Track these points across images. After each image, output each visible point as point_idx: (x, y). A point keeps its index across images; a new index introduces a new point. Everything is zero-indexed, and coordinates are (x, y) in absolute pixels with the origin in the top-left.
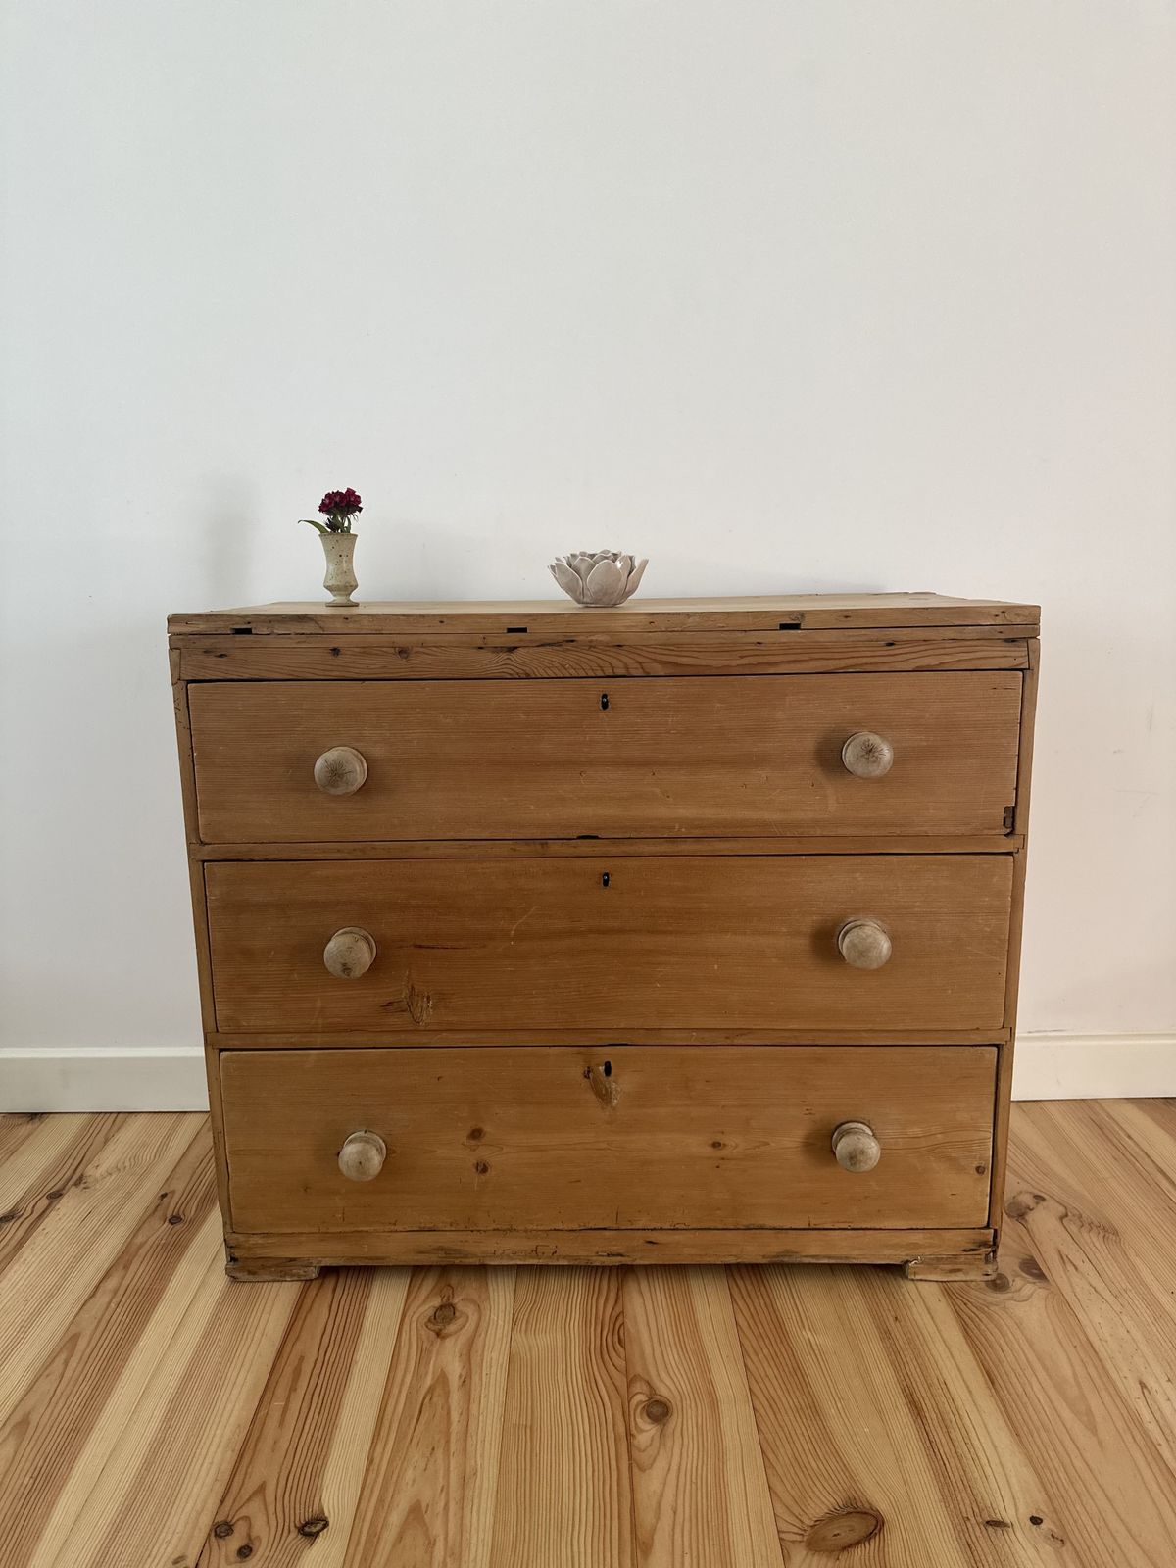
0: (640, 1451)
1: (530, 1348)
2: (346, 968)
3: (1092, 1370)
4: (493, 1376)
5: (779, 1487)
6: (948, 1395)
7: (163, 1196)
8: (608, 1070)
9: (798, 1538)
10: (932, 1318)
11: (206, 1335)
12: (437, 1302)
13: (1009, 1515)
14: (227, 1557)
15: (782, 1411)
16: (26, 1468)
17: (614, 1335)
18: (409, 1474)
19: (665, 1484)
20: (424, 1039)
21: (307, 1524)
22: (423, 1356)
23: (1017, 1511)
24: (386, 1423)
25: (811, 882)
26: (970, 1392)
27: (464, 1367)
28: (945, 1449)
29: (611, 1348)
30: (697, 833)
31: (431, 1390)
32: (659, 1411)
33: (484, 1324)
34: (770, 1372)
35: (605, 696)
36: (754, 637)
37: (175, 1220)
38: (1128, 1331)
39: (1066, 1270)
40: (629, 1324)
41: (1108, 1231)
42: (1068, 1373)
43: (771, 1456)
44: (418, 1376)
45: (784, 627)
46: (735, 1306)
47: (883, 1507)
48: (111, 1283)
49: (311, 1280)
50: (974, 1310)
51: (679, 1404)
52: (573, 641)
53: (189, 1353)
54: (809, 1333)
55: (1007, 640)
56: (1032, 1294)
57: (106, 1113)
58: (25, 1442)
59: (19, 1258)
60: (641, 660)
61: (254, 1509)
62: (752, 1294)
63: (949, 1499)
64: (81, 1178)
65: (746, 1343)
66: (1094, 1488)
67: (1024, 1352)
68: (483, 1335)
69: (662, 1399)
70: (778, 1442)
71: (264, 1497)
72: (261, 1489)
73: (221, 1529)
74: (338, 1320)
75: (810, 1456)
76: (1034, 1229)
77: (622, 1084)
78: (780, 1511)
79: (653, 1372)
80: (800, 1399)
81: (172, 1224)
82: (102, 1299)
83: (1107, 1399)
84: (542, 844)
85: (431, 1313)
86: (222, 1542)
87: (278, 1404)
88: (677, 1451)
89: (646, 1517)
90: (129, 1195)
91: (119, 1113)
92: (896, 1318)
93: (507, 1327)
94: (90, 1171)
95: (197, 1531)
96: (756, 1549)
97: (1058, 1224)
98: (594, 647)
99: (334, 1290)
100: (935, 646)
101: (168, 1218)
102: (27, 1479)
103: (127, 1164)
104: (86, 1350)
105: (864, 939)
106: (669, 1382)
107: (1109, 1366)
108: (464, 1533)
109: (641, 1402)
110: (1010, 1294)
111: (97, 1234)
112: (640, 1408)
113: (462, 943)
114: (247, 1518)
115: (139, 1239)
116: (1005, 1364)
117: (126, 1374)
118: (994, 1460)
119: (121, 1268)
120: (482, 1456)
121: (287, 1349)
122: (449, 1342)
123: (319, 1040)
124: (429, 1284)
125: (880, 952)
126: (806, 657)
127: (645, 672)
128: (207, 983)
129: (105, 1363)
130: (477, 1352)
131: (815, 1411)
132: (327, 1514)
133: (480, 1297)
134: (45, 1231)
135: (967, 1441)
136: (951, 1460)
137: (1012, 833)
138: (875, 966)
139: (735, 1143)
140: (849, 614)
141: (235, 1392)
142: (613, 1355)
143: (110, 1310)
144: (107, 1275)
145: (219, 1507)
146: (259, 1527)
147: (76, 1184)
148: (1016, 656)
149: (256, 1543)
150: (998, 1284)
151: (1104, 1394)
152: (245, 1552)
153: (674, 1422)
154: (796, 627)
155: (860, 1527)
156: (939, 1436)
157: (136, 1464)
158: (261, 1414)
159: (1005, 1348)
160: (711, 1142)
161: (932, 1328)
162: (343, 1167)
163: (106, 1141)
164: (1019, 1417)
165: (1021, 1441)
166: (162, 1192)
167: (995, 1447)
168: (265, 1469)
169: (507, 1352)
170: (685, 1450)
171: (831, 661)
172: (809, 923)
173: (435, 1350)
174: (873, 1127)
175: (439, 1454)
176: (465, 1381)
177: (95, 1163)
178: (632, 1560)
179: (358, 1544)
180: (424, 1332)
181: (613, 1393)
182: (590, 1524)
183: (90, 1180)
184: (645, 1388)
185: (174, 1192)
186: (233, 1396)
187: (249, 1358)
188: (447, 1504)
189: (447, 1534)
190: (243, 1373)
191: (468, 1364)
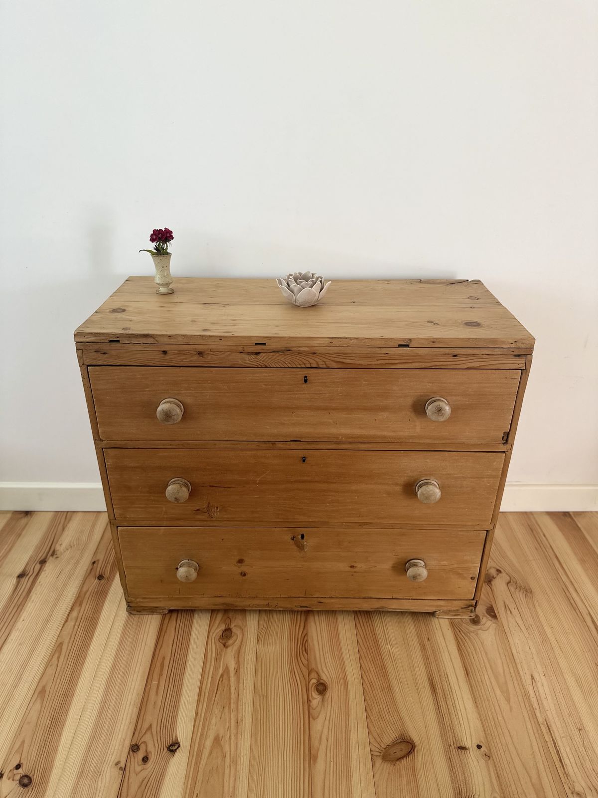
0: (313, 709)
1: (265, 654)
2: (176, 499)
3: (512, 669)
4: (249, 669)
5: (372, 729)
6: (448, 681)
7: (94, 563)
8: (303, 537)
9: (379, 754)
10: (444, 639)
11: (121, 643)
12: (223, 627)
13: (467, 743)
14: (138, 762)
15: (376, 689)
16: (47, 715)
17: (302, 647)
18: (214, 721)
19: (323, 727)
20: (215, 524)
21: (171, 745)
22: (218, 656)
23: (472, 741)
24: (203, 694)
25: (405, 463)
26: (458, 680)
27: (236, 664)
28: (444, 709)
29: (301, 654)
30: (350, 440)
31: (222, 676)
32: (322, 688)
33: (244, 641)
34: (371, 669)
35: (306, 377)
36: (384, 351)
37: (100, 577)
38: (530, 648)
39: (506, 614)
40: (309, 641)
41: (528, 591)
42: (501, 671)
43: (370, 713)
44: (216, 668)
45: (400, 346)
46: (357, 631)
47: (416, 739)
48: (74, 614)
49: (166, 614)
50: (463, 634)
51: (331, 686)
52: (290, 350)
53: (114, 653)
54: (389, 647)
55: (515, 356)
56: (489, 627)
57: (62, 512)
58: (45, 702)
59: (30, 599)
60: (325, 360)
61: (147, 738)
62: (365, 624)
63: (444, 735)
64: (54, 551)
65: (360, 650)
66: (506, 731)
67: (483, 658)
68: (244, 646)
69: (323, 682)
70: (373, 705)
71: (151, 731)
72: (150, 726)
73: (135, 748)
74: (179, 636)
75: (386, 713)
76: (495, 589)
77: (309, 543)
78: (372, 740)
79: (320, 668)
80: (383, 682)
81: (99, 580)
82: (71, 623)
83: (516, 685)
84: (273, 444)
85: (221, 633)
86: (135, 754)
87: (155, 683)
88: (329, 709)
89: (315, 743)
90: (77, 562)
91: (68, 512)
92: (428, 639)
93: (255, 642)
94: (58, 547)
95: (124, 748)
96: (361, 760)
97: (506, 587)
98: (301, 353)
99: (176, 620)
100: (479, 357)
101: (97, 576)
102: (48, 721)
103: (75, 543)
104: (67, 651)
105: (429, 492)
106: (326, 673)
107: (519, 666)
108: (238, 751)
109: (313, 684)
110: (479, 627)
111: (65, 585)
112: (313, 688)
113: (233, 486)
114: (145, 742)
115: (85, 589)
116: (474, 665)
117: (86, 665)
118: (465, 716)
119: (78, 605)
120: (245, 711)
121: (157, 653)
122: (229, 650)
123: (165, 523)
124: (219, 617)
125: (436, 497)
126: (410, 361)
127: (327, 366)
128: (109, 499)
129: (76, 659)
130: (242, 656)
131: (389, 689)
132: (179, 741)
133: (243, 624)
134: (41, 583)
135: (454, 706)
136: (446, 715)
137: (506, 443)
138: (433, 502)
139: (361, 566)
140: (435, 340)
141: (135, 676)
142: (303, 658)
143: (75, 629)
144: (72, 609)
145: (133, 736)
146: (151, 748)
147: (52, 555)
148: (520, 363)
149: (150, 755)
150: (475, 621)
151: (516, 682)
152: (145, 759)
153: (328, 694)
154: (407, 346)
155: (405, 748)
156: (443, 704)
157: (95, 713)
158: (148, 687)
159: (475, 656)
160: (350, 565)
161: (444, 644)
162: (178, 576)
163: (63, 529)
164: (477, 693)
165: (477, 706)
166: (93, 561)
167: (465, 709)
168: (151, 718)
169: (255, 656)
170: (332, 709)
171: (423, 363)
172: (402, 480)
173: (223, 654)
174: (425, 561)
175: (226, 710)
176: (237, 671)
177: (60, 542)
178: (309, 764)
179: (193, 756)
180: (218, 644)
181: (302, 679)
182: (291, 747)
183: (58, 553)
184: (316, 676)
185: (98, 560)
186: (135, 678)
187: (140, 657)
188: (230, 736)
189: (231, 751)
190: (138, 666)
191: (238, 662)
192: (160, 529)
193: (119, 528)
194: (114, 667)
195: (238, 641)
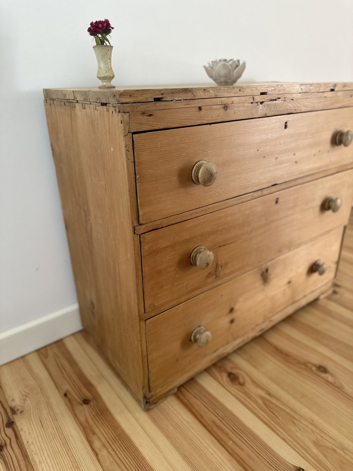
0: (334, 383)
7: (65, 395)
8: (267, 270)
11: (168, 437)
12: (225, 375)
18: (299, 435)
20: (220, 283)
31: (265, 404)
32: (323, 369)
33: (248, 374)
35: (286, 123)
36: (324, 95)
37: (86, 402)
45: (331, 90)
48: (97, 444)
49: (176, 392)
59: (35, 462)
60: (299, 105)
64: (12, 410)
68: (253, 377)
69: (319, 365)
74: (204, 400)
79: (307, 359)
81: (87, 404)
82: (103, 453)
84: (262, 191)
85: (228, 379)
90: (48, 403)
93: (255, 369)
94: (13, 404)
99: (189, 392)
101: (82, 403)
103: (27, 391)
108: (335, 440)
109: (316, 370)
111: (59, 429)
113: (234, 240)
115: (82, 419)
119: (91, 435)
121: (204, 422)
122: (246, 385)
124: (214, 370)
130: (259, 383)
132: (298, 466)
133: (234, 365)
134: (30, 442)
139: (293, 279)
141: (210, 450)
143: (114, 454)
144: (90, 442)
147: (14, 413)
153: (329, 370)
154: (334, 90)
158: (230, 450)
160: (288, 282)
166: (63, 394)
173: (248, 390)
175: (296, 422)
176: (269, 394)
177: (9, 399)
180: (236, 387)
181: (307, 371)
183: (18, 408)
184: (311, 365)
185: (67, 391)
186: (212, 452)
187: (196, 434)
188: (320, 436)
189: (333, 444)
190: (202, 441)
191: (262, 389)
193: (148, 322)
194: (185, 457)
195: (245, 377)
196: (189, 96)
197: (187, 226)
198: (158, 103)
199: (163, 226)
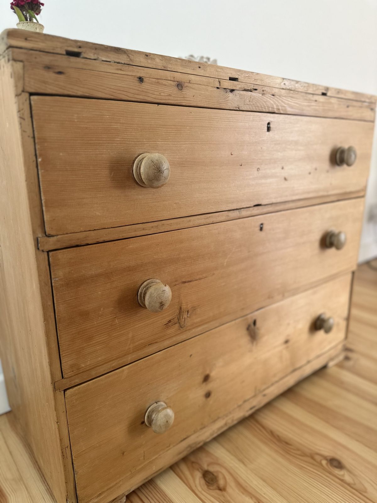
0: (354, 484)
1: (263, 470)
2: (162, 305)
8: (255, 323)
12: (198, 474)
17: (281, 442)
20: (185, 336)
32: (336, 463)
33: (232, 472)
35: (269, 124)
36: (315, 98)
45: (322, 94)
52: (256, 89)
56: (358, 357)
69: (330, 458)
79: (314, 449)
88: (363, 476)
98: (264, 94)
106: (323, 449)
109: (327, 464)
113: (204, 275)
130: (247, 487)
133: (213, 459)
142: (292, 451)
153: (345, 464)
154: (326, 94)
169: (258, 478)
170: (365, 473)
180: (212, 493)
184: (320, 457)
192: (123, 371)
193: (68, 392)
195: (228, 477)
196: (123, 59)
197: (131, 246)
198: (73, 59)
199: (90, 242)
